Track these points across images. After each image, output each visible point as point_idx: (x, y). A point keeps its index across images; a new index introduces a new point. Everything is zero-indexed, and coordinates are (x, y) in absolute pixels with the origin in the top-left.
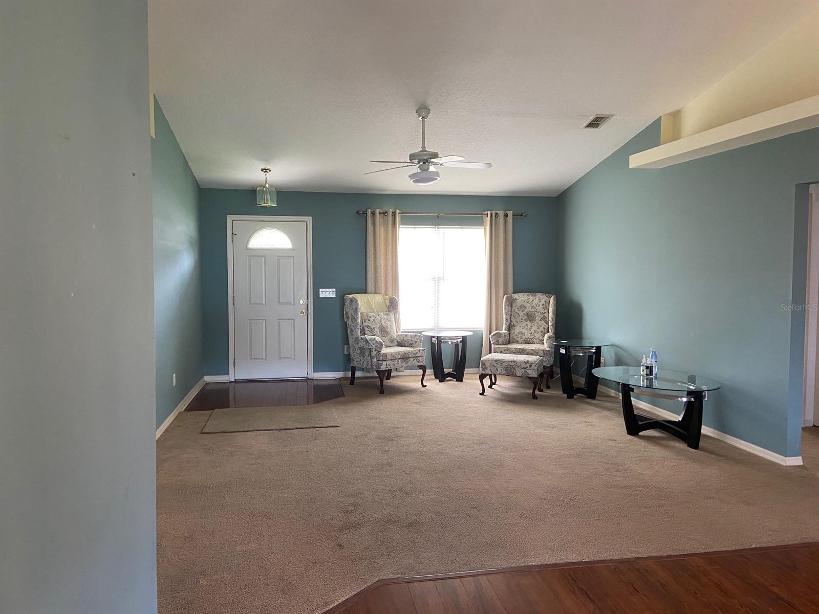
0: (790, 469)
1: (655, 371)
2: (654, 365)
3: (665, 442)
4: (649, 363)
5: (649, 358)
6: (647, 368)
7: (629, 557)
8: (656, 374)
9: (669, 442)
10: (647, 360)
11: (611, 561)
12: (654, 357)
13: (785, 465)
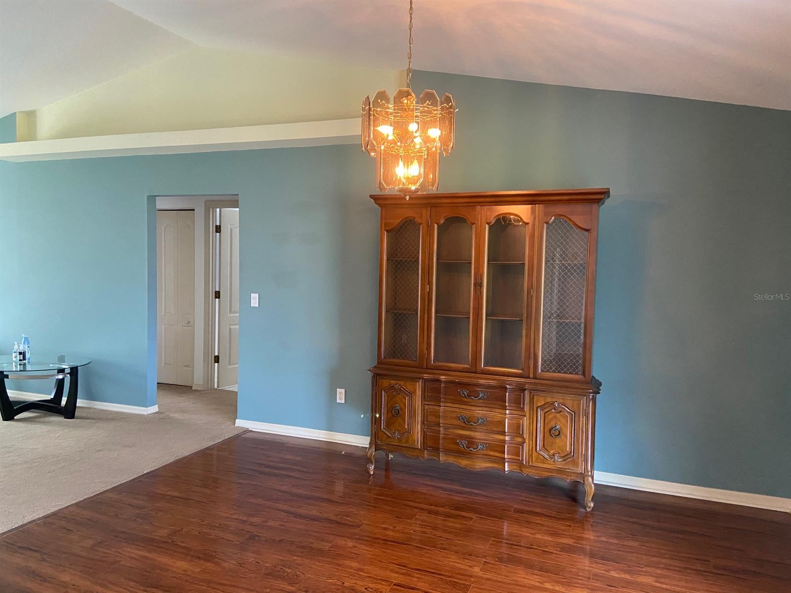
0: (151, 415)
1: (27, 356)
2: (26, 351)
3: (42, 420)
4: (21, 349)
5: (21, 344)
6: (20, 353)
7: (53, 511)
8: (29, 359)
9: (46, 419)
10: (19, 346)
11: (39, 519)
12: (26, 343)
13: (146, 414)
